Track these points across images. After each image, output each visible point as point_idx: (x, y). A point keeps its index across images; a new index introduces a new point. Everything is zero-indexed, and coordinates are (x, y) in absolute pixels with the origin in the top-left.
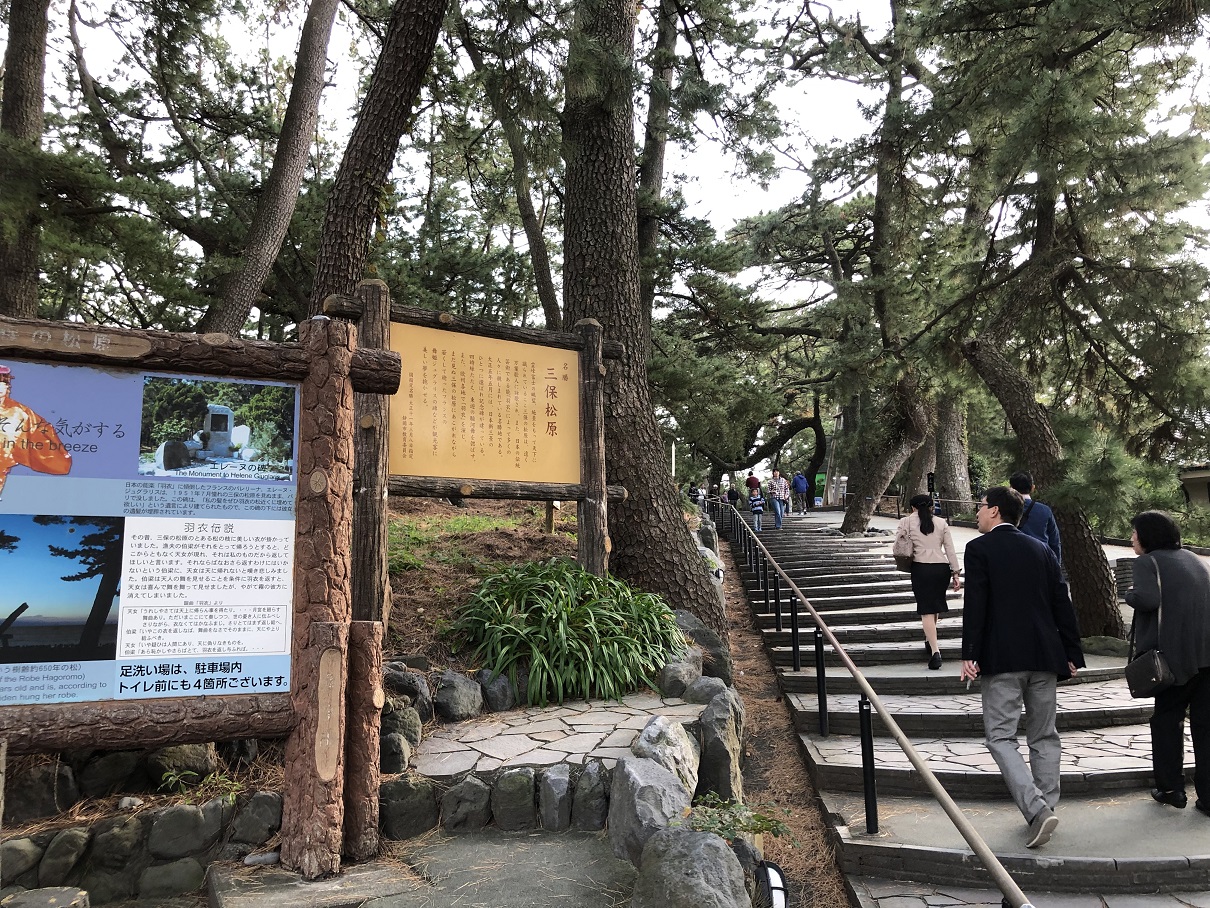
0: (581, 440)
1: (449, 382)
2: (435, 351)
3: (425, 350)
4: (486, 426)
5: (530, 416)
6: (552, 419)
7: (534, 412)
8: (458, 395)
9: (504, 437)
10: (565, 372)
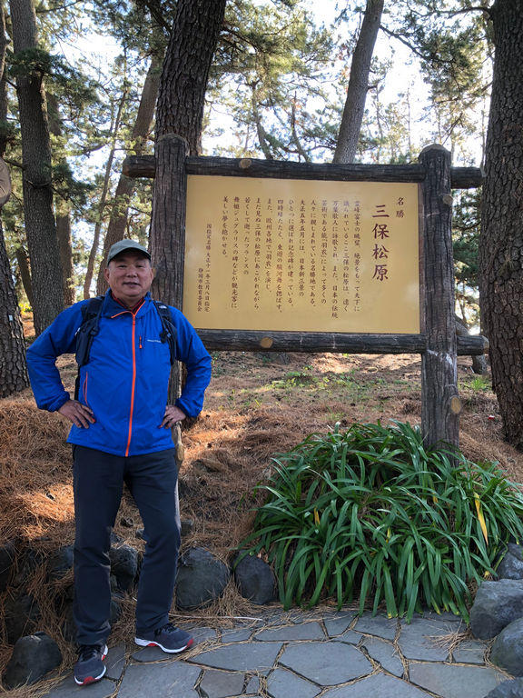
0: (421, 283)
1: (253, 230)
2: (237, 199)
3: (226, 200)
4: (296, 275)
5: (352, 260)
6: (381, 261)
7: (357, 256)
8: (263, 243)
9: (319, 284)
10: (399, 208)
